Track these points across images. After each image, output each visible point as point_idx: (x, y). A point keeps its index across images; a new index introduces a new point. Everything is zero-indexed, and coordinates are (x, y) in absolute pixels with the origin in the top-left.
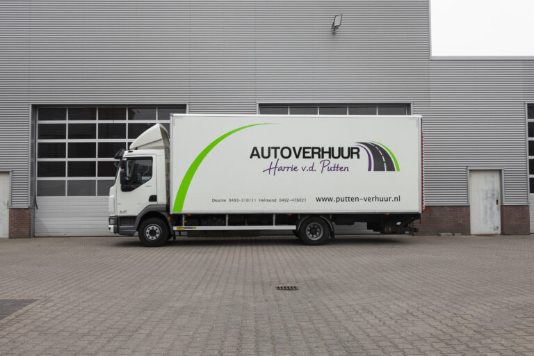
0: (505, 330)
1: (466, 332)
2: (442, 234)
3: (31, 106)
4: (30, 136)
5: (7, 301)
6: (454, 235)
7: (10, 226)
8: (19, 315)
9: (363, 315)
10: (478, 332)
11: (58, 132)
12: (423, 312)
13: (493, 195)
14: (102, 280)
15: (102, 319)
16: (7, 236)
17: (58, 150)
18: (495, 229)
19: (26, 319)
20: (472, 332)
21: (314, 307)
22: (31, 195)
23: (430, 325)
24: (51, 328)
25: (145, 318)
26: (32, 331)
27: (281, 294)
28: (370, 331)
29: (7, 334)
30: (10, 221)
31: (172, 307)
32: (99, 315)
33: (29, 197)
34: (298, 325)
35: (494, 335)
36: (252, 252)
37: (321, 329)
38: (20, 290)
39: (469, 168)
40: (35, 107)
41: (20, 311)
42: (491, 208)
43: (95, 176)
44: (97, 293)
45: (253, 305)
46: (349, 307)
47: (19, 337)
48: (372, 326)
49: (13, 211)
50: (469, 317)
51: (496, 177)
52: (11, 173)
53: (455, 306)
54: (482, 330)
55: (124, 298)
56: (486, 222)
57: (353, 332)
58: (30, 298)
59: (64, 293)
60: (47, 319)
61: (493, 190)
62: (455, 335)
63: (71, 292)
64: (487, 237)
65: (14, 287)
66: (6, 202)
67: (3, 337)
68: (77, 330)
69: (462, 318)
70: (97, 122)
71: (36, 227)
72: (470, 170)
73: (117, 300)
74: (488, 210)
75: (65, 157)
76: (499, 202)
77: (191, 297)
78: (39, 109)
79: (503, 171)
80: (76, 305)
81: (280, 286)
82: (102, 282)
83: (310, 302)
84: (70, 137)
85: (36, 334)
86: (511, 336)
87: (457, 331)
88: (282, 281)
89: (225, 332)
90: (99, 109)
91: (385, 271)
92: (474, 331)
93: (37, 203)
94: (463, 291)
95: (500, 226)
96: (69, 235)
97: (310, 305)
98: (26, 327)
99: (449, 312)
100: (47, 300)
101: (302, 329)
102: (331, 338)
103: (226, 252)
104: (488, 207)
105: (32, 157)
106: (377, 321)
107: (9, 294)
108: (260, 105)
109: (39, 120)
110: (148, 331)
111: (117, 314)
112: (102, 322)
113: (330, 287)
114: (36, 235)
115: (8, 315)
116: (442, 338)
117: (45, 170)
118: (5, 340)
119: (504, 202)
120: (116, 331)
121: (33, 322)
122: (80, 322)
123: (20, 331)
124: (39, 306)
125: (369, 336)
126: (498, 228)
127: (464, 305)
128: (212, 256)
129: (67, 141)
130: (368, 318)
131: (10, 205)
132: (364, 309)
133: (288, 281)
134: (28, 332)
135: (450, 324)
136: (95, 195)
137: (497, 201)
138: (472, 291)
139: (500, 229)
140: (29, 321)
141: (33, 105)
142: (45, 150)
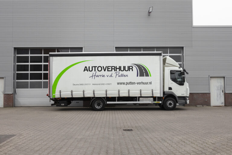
0: (226, 149)
1: (208, 150)
2: (198, 106)
3: (13, 48)
4: (13, 62)
5: (2, 135)
6: (203, 106)
7: (4, 102)
8: (8, 142)
9: (162, 142)
10: (214, 150)
11: (26, 60)
12: (189, 141)
13: (221, 88)
14: (45, 126)
15: (45, 144)
16: (3, 106)
17: (25, 68)
18: (222, 104)
19: (11, 143)
20: (211, 150)
21: (140, 138)
22: (13, 88)
23: (192, 147)
24: (22, 148)
25: (64, 143)
26: (14, 149)
27: (125, 132)
28: (165, 149)
29: (3, 150)
30: (4, 100)
31: (76, 138)
32: (44, 142)
33: (12, 89)
34: (133, 147)
35: (221, 151)
36: (112, 114)
37: (143, 148)
38: (9, 130)
39: (210, 76)
40: (15, 48)
41: (9, 140)
42: (220, 94)
43: (42, 79)
44: (43, 132)
45: (112, 137)
46: (156, 139)
47: (8, 151)
48: (166, 147)
49: (5, 95)
50: (210, 143)
51: (222, 80)
52: (4, 78)
53: (204, 138)
54: (216, 149)
55: (55, 134)
56: (218, 100)
57: (158, 150)
58: (13, 134)
59: (28, 132)
60: (20, 144)
61: (221, 86)
62: (203, 151)
63: (31, 132)
64: (218, 107)
65: (6, 129)
66: (2, 91)
67: (1, 151)
68: (34, 148)
69: (207, 144)
70: (43, 55)
71: (16, 102)
72: (211, 77)
73: (52, 135)
74: (219, 95)
75: (28, 71)
76: (224, 91)
77: (85, 134)
78: (17, 49)
79: (225, 78)
80: (33, 137)
81: (125, 129)
82: (45, 127)
83: (138, 136)
84: (31, 62)
85: (16, 150)
86: (229, 152)
87: (204, 150)
88: (126, 127)
89: (100, 150)
90: (44, 49)
91: (172, 122)
92: (212, 150)
93: (16, 92)
94: (207, 131)
95: (224, 102)
96: (30, 106)
97: (138, 137)
98: (11, 147)
99: (201, 141)
100: (21, 135)
101: (134, 148)
102: (148, 152)
103: (100, 114)
104: (219, 93)
105: (14, 71)
106: (168, 145)
107: (4, 132)
108: (116, 47)
109: (17, 54)
110: (65, 149)
111: (52, 142)
112: (45, 145)
113: (147, 129)
114: (16, 106)
115: (3, 142)
116: (198, 153)
117: (19, 77)
118: (2, 153)
119: (226, 91)
120: (51, 149)
121: (14, 145)
122: (35, 145)
123: (9, 149)
124: (17, 138)
125: (165, 152)
126: (223, 103)
127: (208, 138)
128: (94, 116)
129: (29, 64)
130: (164, 144)
131: (4, 92)
132: (162, 139)
133: (128, 127)
134: (12, 149)
135: (201, 147)
136: (42, 88)
137: (223, 91)
138: (211, 131)
139: (224, 103)
140: (12, 145)
141: (14, 48)
142: (19, 68)
